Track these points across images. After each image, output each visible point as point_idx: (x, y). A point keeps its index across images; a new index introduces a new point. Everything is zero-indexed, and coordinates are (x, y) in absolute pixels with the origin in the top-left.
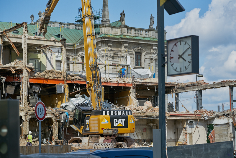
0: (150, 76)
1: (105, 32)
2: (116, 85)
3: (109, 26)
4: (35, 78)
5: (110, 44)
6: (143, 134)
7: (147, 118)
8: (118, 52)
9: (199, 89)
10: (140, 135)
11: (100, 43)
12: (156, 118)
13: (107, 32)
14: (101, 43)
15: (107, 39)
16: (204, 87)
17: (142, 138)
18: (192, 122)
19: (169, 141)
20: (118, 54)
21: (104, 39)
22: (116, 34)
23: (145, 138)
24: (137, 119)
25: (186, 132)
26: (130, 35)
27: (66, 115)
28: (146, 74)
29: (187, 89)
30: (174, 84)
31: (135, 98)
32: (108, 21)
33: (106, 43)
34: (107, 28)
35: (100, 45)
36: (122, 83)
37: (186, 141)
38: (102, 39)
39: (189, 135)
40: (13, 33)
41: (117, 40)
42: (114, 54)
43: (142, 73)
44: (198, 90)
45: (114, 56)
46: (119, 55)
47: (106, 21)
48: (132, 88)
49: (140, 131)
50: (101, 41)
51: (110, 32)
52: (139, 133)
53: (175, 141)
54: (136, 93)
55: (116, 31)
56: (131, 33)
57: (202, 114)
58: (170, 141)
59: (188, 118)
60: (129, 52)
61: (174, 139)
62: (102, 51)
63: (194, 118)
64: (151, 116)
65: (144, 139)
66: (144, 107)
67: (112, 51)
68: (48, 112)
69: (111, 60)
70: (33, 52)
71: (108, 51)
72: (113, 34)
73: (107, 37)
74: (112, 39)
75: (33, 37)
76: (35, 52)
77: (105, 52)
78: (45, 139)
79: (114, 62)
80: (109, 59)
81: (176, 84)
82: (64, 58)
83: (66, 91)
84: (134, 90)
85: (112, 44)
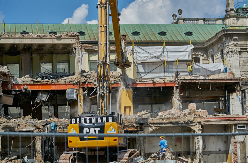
0: (222, 71)
1: (229, 24)
2: (152, 86)
3: (234, 17)
5: (235, 38)
6: (176, 145)
8: (246, 47)
10: (172, 147)
11: (224, 37)
12: (185, 125)
13: (231, 23)
14: (225, 37)
15: (230, 31)
17: (175, 151)
18: (244, 127)
19: (217, 153)
20: (246, 49)
21: (227, 32)
22: (244, 25)
23: (179, 151)
24: (156, 127)
25: (235, 141)
27: (52, 127)
28: (218, 69)
30: (238, 79)
31: (179, 100)
32: (232, 11)
33: (230, 37)
34: (231, 19)
35: (224, 40)
36: (160, 83)
37: (236, 153)
38: (224, 32)
39: (240, 144)
40: (133, 35)
41: (243, 31)
42: (241, 49)
43: (212, 68)
45: (242, 51)
47: (230, 11)
48: (175, 88)
49: (171, 142)
50: (224, 35)
51: (235, 23)
52: (170, 144)
53: (226, 153)
54: (182, 94)
55: (243, 22)
58: (219, 153)
59: (236, 122)
61: (224, 150)
62: (228, 47)
63: (245, 122)
65: (177, 152)
66: (187, 111)
67: (238, 45)
68: (28, 124)
69: (238, 56)
70: (62, 53)
71: (234, 46)
72: (239, 25)
73: (231, 29)
74: (237, 32)
75: (35, 36)
76: (64, 54)
77: (230, 48)
78: (26, 157)
79: (242, 59)
80: (234, 55)
81: (241, 78)
82: (77, 58)
83: (80, 97)
84: (178, 91)
85: (237, 37)
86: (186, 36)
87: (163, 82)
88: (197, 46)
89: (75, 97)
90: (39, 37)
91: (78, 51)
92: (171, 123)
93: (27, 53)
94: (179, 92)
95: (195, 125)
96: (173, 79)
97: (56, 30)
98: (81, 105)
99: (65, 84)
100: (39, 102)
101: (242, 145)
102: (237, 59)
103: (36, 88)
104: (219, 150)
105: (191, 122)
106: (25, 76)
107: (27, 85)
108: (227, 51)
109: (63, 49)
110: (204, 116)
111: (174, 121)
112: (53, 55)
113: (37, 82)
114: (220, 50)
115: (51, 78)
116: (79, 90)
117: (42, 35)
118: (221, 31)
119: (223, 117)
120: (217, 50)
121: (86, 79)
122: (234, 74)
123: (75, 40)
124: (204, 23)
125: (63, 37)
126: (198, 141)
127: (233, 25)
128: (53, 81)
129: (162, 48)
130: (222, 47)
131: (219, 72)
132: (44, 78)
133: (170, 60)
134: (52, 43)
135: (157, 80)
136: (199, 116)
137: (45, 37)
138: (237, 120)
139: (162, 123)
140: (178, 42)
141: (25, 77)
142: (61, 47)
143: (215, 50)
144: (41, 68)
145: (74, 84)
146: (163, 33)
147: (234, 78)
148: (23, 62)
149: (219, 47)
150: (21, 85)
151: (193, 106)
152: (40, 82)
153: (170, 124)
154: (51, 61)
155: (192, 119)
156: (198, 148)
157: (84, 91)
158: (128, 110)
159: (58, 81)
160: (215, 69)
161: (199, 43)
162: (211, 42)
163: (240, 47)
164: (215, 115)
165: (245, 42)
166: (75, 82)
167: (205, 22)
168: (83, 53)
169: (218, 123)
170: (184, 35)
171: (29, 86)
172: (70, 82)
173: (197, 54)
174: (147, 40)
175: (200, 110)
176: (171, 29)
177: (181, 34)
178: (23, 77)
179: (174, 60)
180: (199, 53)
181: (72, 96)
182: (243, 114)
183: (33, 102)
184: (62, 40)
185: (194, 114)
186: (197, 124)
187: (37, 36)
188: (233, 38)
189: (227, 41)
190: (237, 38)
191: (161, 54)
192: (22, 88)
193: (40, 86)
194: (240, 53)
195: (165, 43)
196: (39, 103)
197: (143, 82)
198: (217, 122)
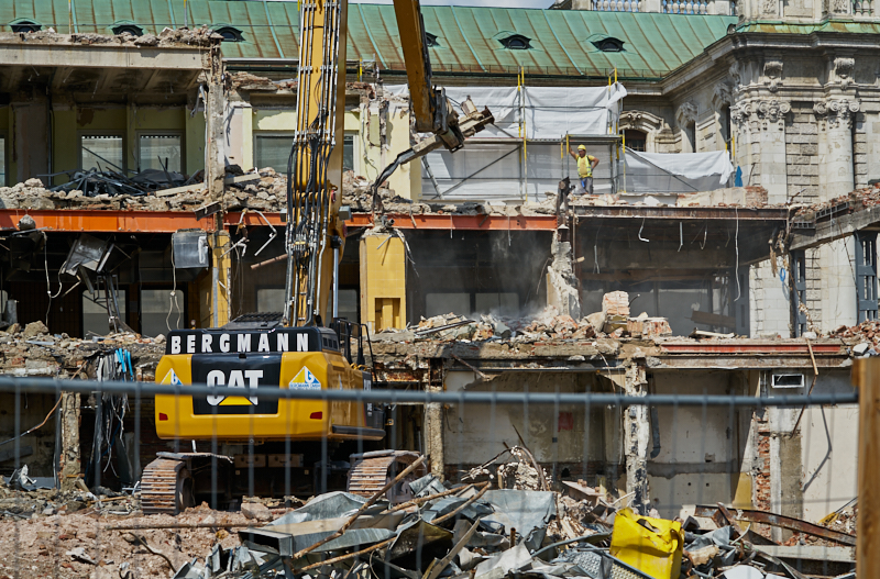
0: (723, 180)
1: (755, 15)
2: (474, 226)
4: (74, 208)
5: (774, 63)
6: (554, 440)
7: (542, 367)
8: (812, 96)
9: (859, 228)
10: (542, 446)
11: (734, 60)
12: (589, 367)
13: (761, 13)
14: (737, 59)
15: (756, 40)
16: (871, 218)
17: (550, 459)
18: (797, 380)
19: (698, 472)
20: (811, 104)
21: (744, 42)
22: (805, 20)
23: (567, 459)
24: (486, 372)
25: (762, 429)
26: (866, 17)
27: (119, 364)
28: (710, 173)
29: (822, 230)
30: (778, 211)
31: (569, 280)
33: (757, 61)
35: (733, 70)
37: (765, 472)
38: (735, 42)
39: (782, 441)
41: (802, 43)
42: (794, 104)
43: (689, 169)
44: (854, 233)
45: (795, 111)
46: (816, 107)
48: (555, 236)
49: (538, 427)
50: (734, 53)
51: (773, 12)
52: (534, 434)
53: (732, 472)
54: (582, 259)
56: (871, 11)
57: (848, 341)
58: (706, 471)
60: (860, 93)
61: (724, 460)
62: (746, 94)
63: (802, 363)
64: (562, 360)
65: (559, 464)
66: (597, 318)
67: (782, 90)
68: (35, 351)
69: (781, 129)
70: (157, 104)
71: (767, 92)
72: (790, 19)
73: (758, 34)
74: (780, 43)
75: (66, 40)
76: (165, 104)
77: (754, 98)
78: (25, 469)
79: (796, 139)
80: (769, 125)
81: (790, 208)
82: (211, 120)
83: (220, 260)
84: (567, 246)
85: (780, 61)
86: (601, 52)
87: (516, 214)
88: (638, 89)
89: (203, 260)
90: (77, 44)
91: (216, 95)
92: (541, 360)
93: (36, 99)
94: (572, 251)
95: (623, 371)
96: (550, 205)
97: (140, 19)
98: (223, 291)
99: (169, 214)
100: (73, 273)
101: (788, 444)
102: (778, 140)
103: (63, 224)
104: (707, 461)
105: (612, 358)
106: (27, 182)
107: (32, 212)
108: (744, 109)
109: (162, 87)
110: (658, 340)
111: (550, 352)
112: (128, 108)
113: (69, 202)
114: (720, 106)
115: (120, 191)
116: (217, 236)
117: (88, 36)
118: (723, 40)
119: (723, 342)
120: (709, 107)
121: (243, 195)
122: (766, 194)
123: (206, 56)
124: (666, 7)
125: (163, 44)
126: (634, 425)
127: (768, 18)
128: (124, 199)
129: (515, 92)
130: (725, 94)
131: (713, 182)
132: (92, 191)
133: (540, 136)
134: (124, 65)
135: (494, 207)
136: (640, 337)
137: (100, 45)
138: (771, 357)
139: (508, 360)
140: (570, 74)
141: (26, 186)
142: (156, 80)
143: (703, 107)
144: (84, 153)
145: (199, 215)
146: (518, 41)
147: (766, 207)
148: (18, 130)
149: (716, 96)
150: (13, 212)
151: (617, 301)
152: (79, 203)
153: (536, 365)
154: (120, 131)
155: (613, 347)
156: (634, 449)
157: (234, 238)
158: (387, 309)
159: (142, 201)
160: (701, 174)
161: (646, 79)
162: (688, 78)
163: (789, 99)
164: (698, 337)
165: (807, 80)
166: (204, 206)
167: (669, 6)
168: (233, 104)
169: (706, 364)
170: (595, 49)
171: (41, 218)
172: (186, 206)
173: (637, 118)
174: (462, 62)
175: (644, 316)
176: (546, 28)
177: (581, 44)
178: (20, 185)
179: (557, 137)
180: (644, 116)
181: (192, 255)
182: (794, 335)
183: (53, 275)
184: (161, 56)
185: (620, 330)
186: (630, 367)
187: (71, 41)
188: (767, 64)
189: (743, 76)
190: (782, 64)
191: (511, 115)
192: (17, 221)
193: (80, 219)
194: (789, 118)
195: (525, 76)
196: (74, 279)
197: (445, 214)
198: (702, 361)
